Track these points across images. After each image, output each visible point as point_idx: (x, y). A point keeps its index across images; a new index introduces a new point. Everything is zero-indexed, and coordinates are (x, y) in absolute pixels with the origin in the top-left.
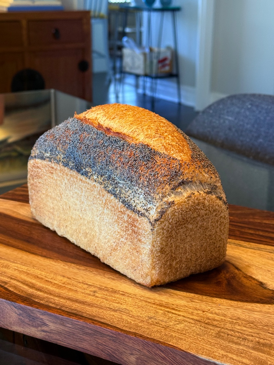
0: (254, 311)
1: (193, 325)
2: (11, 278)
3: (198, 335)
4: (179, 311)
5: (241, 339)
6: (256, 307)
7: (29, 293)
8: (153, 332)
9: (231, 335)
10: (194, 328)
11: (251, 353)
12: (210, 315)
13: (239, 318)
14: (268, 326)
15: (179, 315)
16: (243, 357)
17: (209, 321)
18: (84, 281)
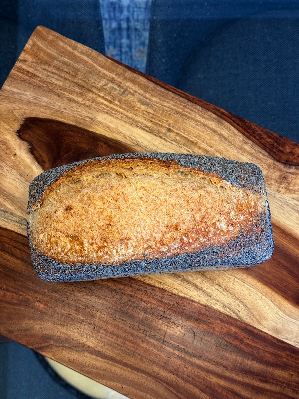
0: (46, 106)
1: (93, 84)
2: (241, 149)
3: (90, 73)
4: (102, 104)
5: (61, 68)
6: (43, 113)
7: (221, 125)
8: (122, 74)
9: (67, 73)
10: (93, 81)
11: (56, 53)
12: (80, 100)
13: (59, 96)
14: (40, 87)
15: (103, 97)
16: (63, 48)
17: (81, 91)
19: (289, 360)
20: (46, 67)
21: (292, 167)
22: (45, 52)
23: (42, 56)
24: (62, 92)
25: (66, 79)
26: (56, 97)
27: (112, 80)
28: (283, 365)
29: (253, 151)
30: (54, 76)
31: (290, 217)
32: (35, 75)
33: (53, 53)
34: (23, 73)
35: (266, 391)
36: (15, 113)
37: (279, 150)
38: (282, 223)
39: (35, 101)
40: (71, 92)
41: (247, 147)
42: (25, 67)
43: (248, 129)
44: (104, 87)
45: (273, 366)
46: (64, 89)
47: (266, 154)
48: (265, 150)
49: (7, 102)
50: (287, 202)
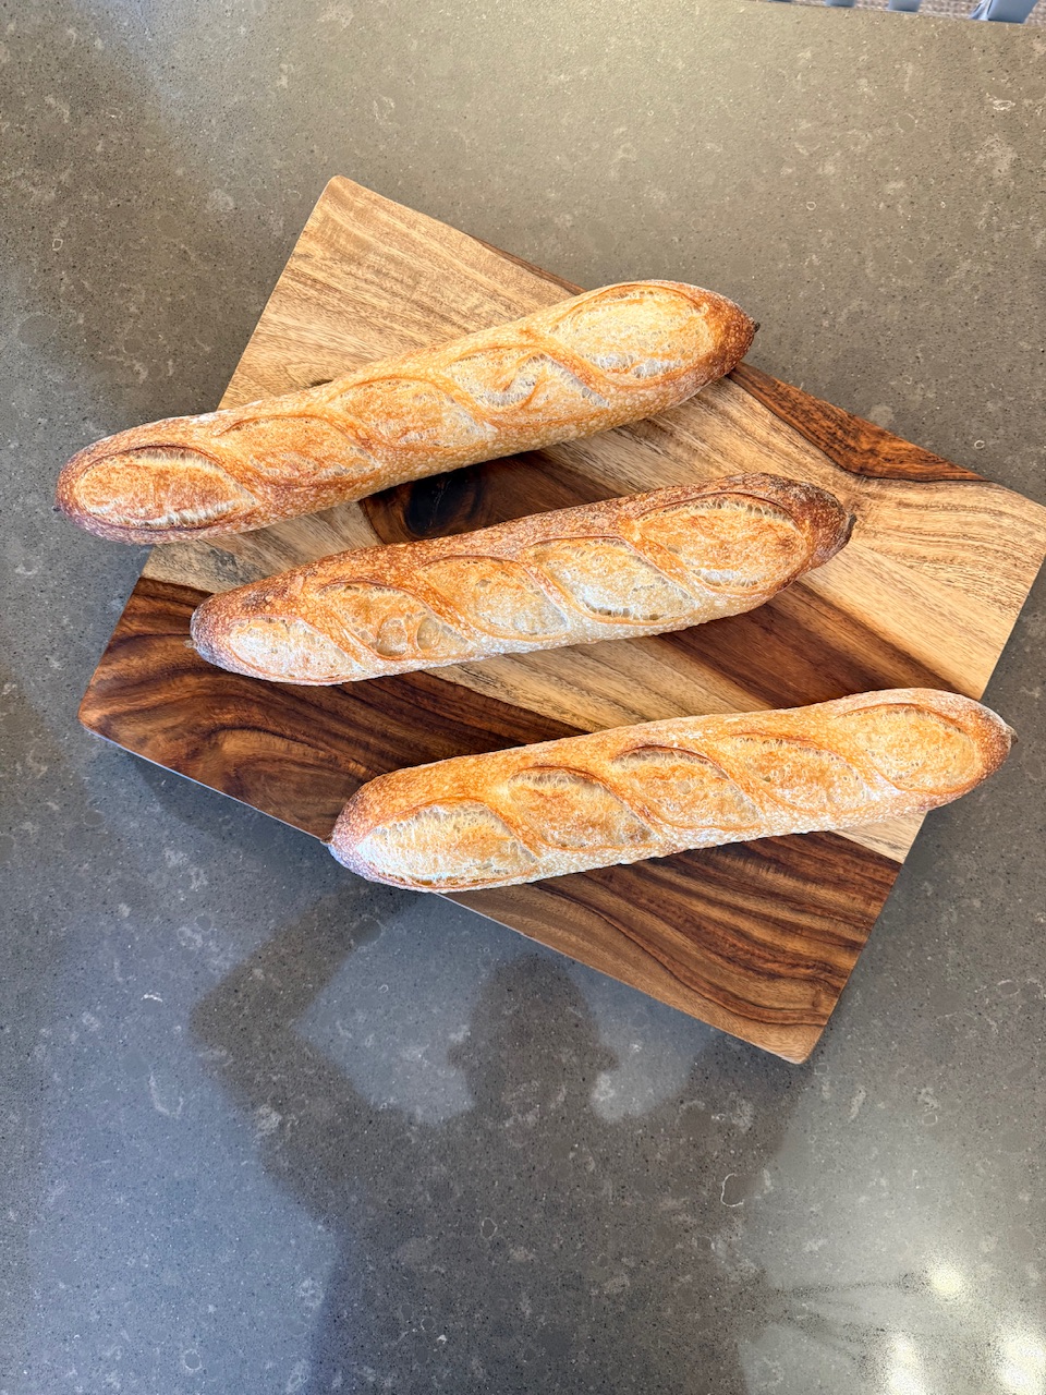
0: (354, 355)
1: (454, 305)
2: (766, 445)
3: (447, 279)
5: (384, 271)
8: (513, 280)
9: (397, 280)
10: (452, 297)
11: (373, 236)
12: (425, 339)
13: (380, 331)
14: (339, 313)
16: (386, 224)
17: (427, 320)
18: (638, 446)
19: (849, 871)
20: (353, 268)
21: (871, 481)
22: (349, 235)
23: (344, 243)
24: (387, 322)
25: (394, 294)
26: (374, 334)
27: (494, 295)
28: (835, 880)
29: (791, 449)
30: (369, 287)
31: (864, 589)
32: (329, 287)
33: (366, 237)
34: (305, 284)
35: (802, 929)
36: (290, 372)
37: (847, 446)
38: (846, 600)
39: (333, 345)
40: (407, 322)
41: (778, 441)
42: (308, 270)
43: (783, 399)
44: (476, 311)
45: (817, 883)
46: (391, 316)
47: (818, 454)
48: (816, 445)
49: (274, 348)
50: (860, 558)
